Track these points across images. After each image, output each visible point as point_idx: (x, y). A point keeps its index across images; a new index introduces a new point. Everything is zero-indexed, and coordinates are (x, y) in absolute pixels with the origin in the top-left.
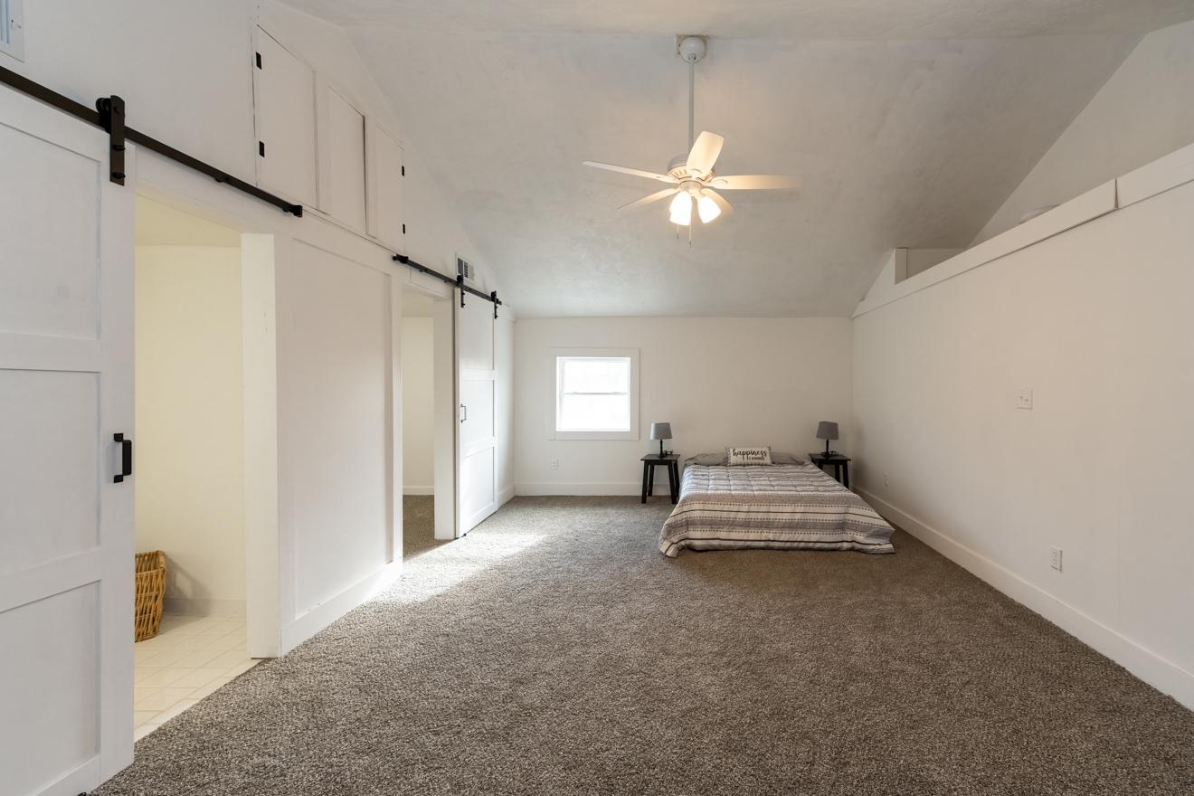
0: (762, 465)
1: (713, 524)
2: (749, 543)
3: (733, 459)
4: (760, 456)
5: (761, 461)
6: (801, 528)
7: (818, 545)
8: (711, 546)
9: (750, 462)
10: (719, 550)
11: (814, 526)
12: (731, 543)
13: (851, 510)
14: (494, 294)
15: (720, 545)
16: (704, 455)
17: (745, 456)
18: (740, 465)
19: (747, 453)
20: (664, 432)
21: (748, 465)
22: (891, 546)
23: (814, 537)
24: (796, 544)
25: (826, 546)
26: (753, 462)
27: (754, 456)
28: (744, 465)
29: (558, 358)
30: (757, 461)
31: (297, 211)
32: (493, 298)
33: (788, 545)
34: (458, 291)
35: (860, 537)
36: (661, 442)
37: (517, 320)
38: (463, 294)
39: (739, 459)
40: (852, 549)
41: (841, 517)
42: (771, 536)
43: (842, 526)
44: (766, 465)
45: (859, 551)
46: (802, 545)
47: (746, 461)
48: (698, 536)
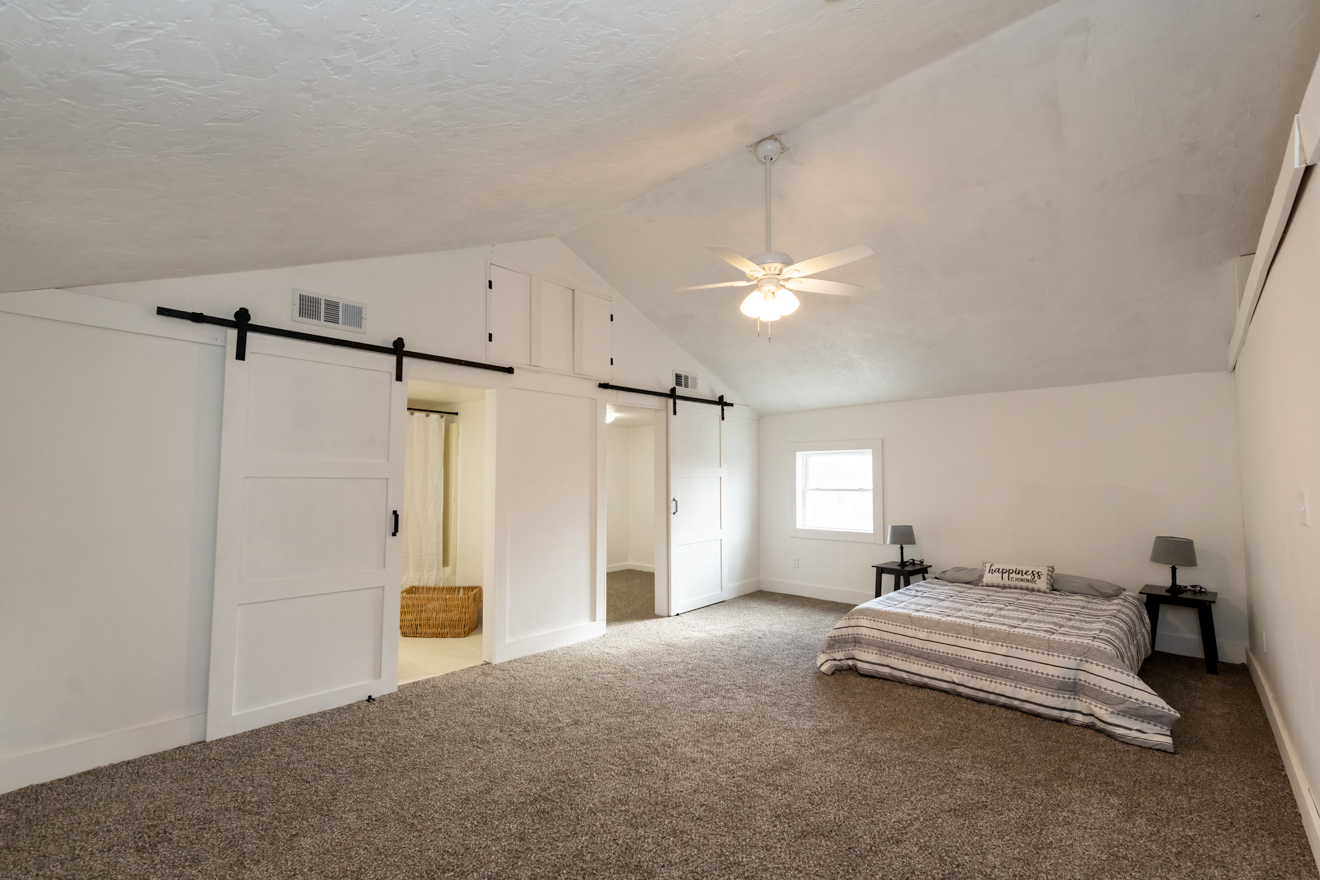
0: (1033, 590)
1: (884, 647)
2: (926, 680)
3: (988, 578)
4: (1029, 577)
5: (1030, 585)
6: (1001, 676)
7: (1028, 706)
8: (877, 672)
9: (1013, 583)
10: (888, 680)
11: (1020, 678)
12: (905, 675)
13: (1087, 666)
14: (721, 398)
15: (891, 675)
16: (958, 569)
17: (1006, 575)
18: (998, 586)
19: (1009, 572)
20: (903, 536)
21: (1010, 588)
22: (1169, 740)
23: (1023, 694)
24: (992, 697)
25: (1041, 710)
26: (1017, 584)
27: (1019, 576)
28: (1004, 587)
29: (799, 455)
30: (1023, 584)
31: (510, 370)
32: (721, 402)
33: (982, 695)
34: (671, 401)
35: (1102, 712)
36: (902, 548)
37: (761, 419)
38: (675, 404)
39: (996, 578)
40: (1087, 726)
41: (1071, 674)
42: (956, 678)
43: (1073, 688)
44: (1039, 591)
45: (1101, 731)
46: (1002, 700)
47: (1006, 581)
48: (867, 659)
